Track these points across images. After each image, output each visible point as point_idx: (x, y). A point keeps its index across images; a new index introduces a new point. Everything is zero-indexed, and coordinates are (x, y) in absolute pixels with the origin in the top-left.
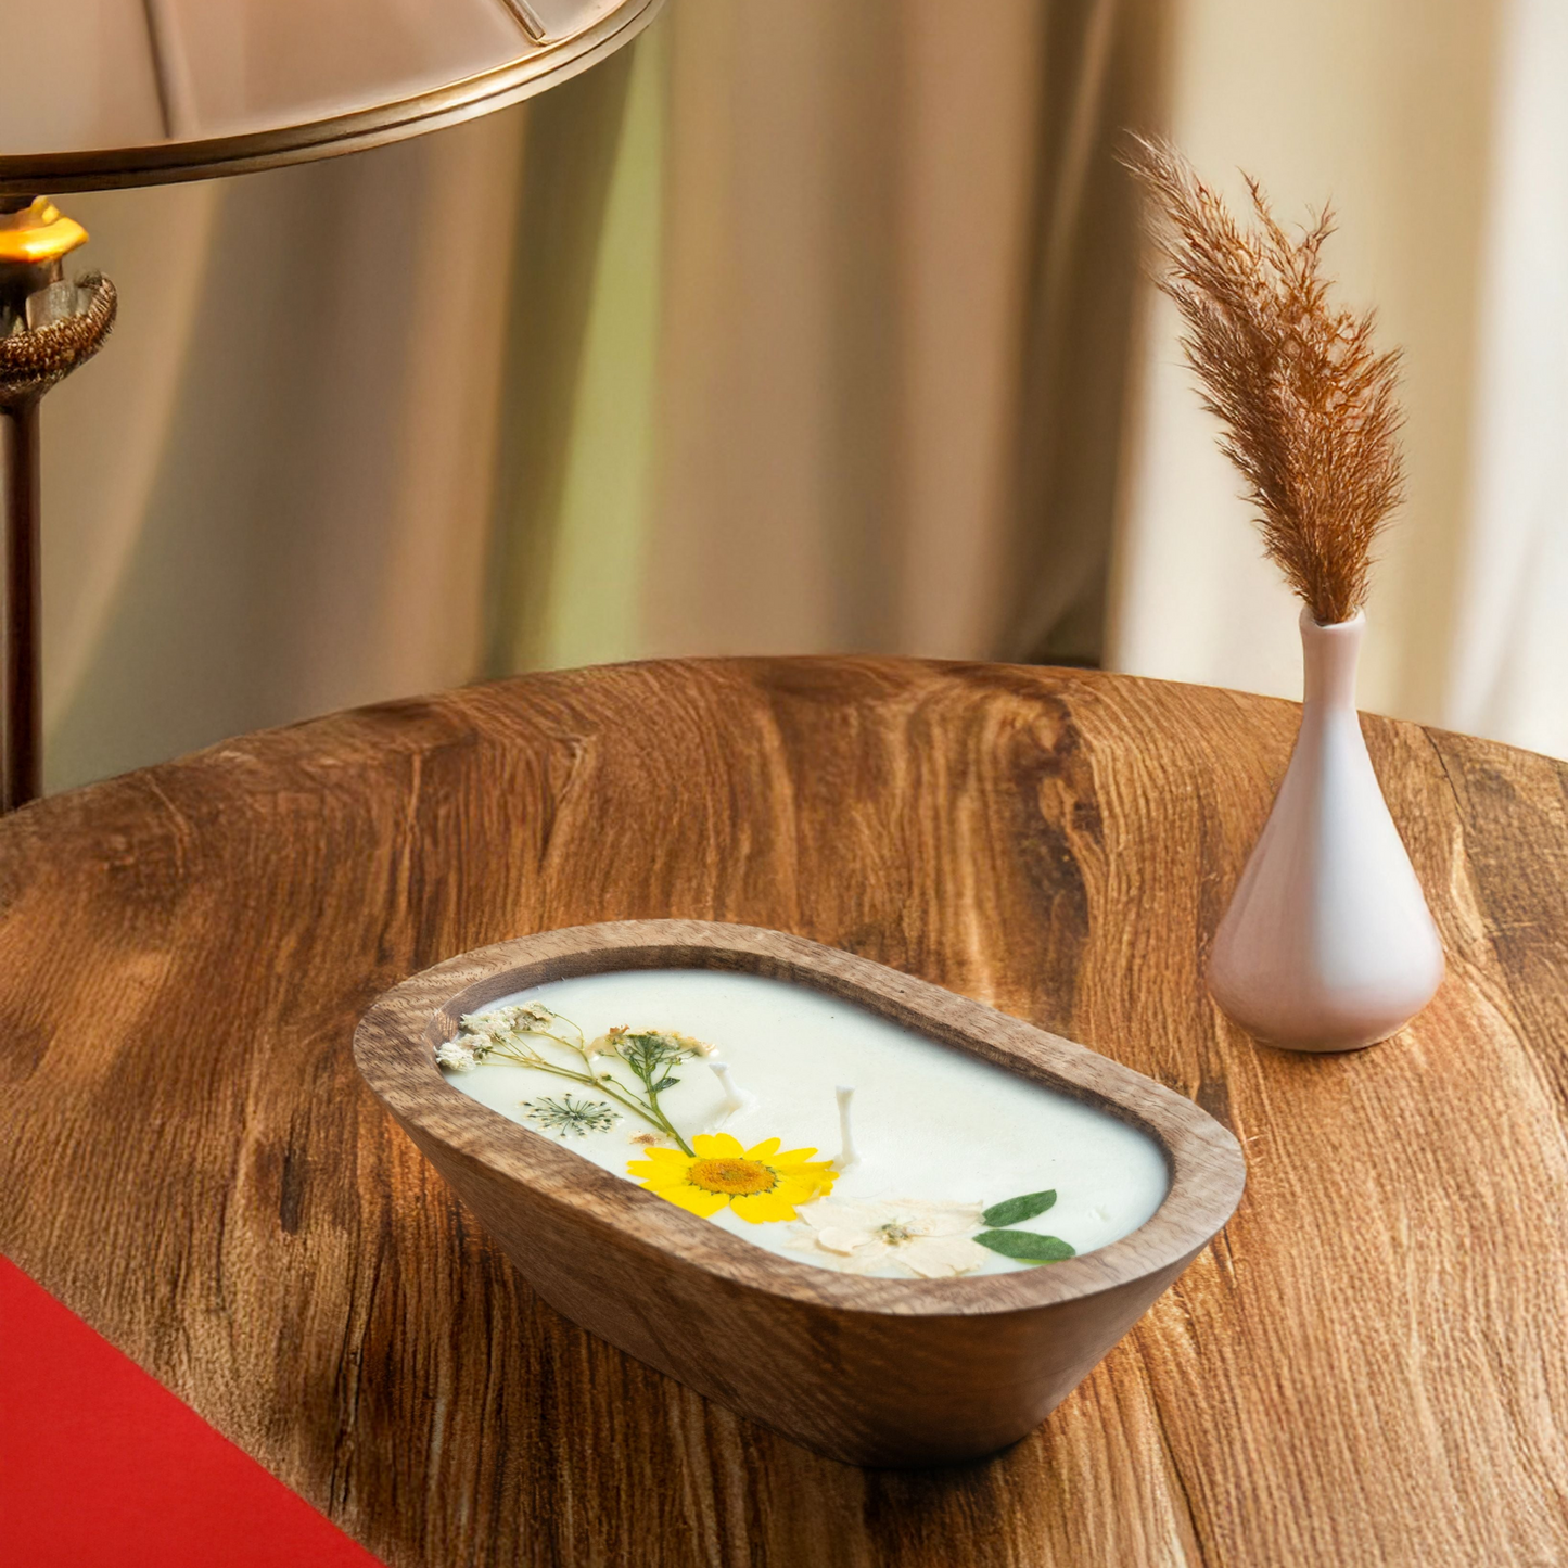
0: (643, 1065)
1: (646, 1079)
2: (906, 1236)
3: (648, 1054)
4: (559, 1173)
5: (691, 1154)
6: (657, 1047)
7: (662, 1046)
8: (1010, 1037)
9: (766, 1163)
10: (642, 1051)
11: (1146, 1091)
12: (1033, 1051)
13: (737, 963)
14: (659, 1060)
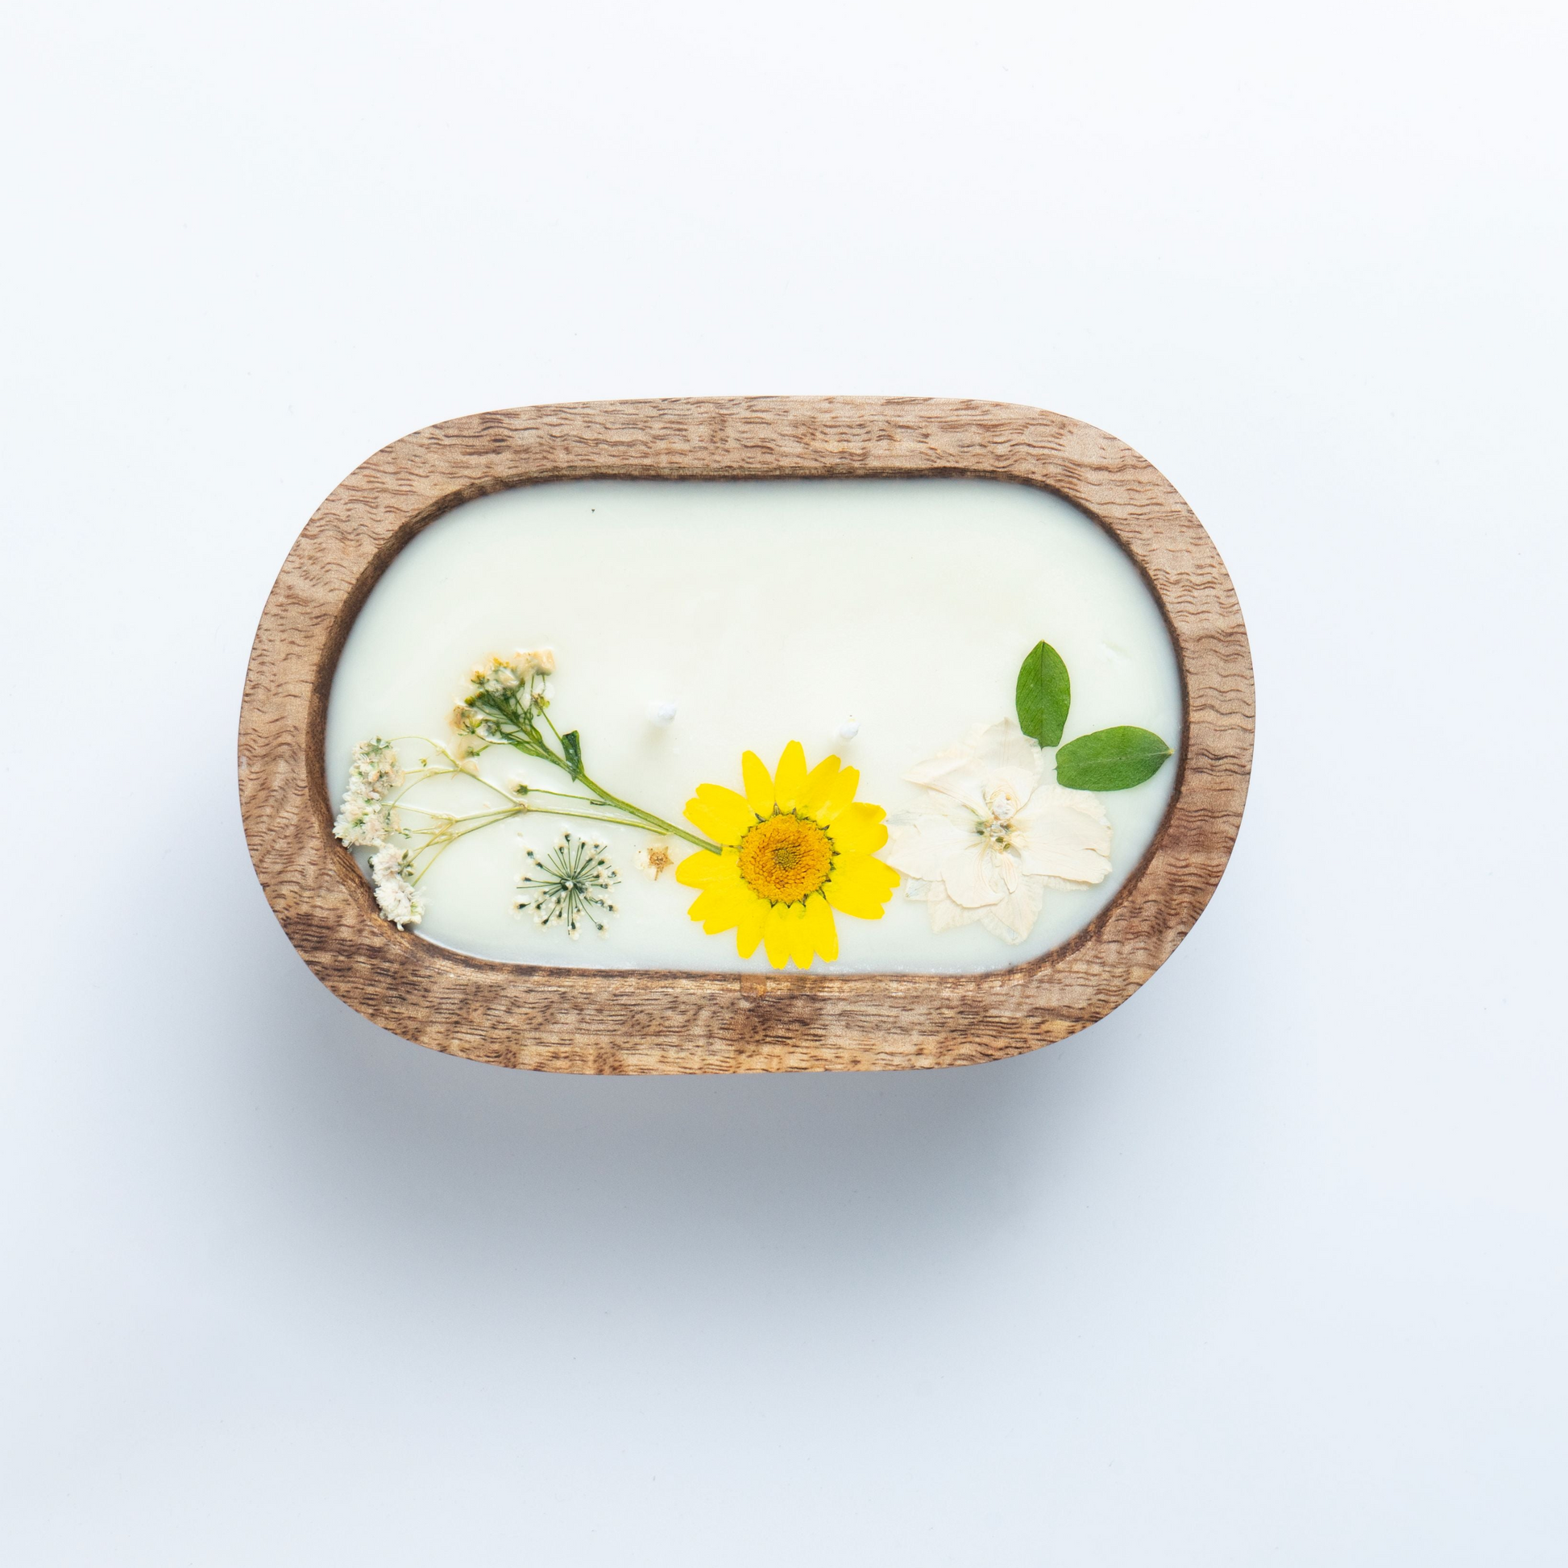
0: (522, 736)
1: (547, 754)
2: (1007, 827)
3: (514, 718)
4: (710, 1036)
5: (717, 850)
6: (507, 699)
7: (509, 695)
8: (798, 439)
9: (786, 806)
10: (501, 718)
11: (987, 428)
12: (834, 446)
13: (439, 509)
14: (528, 716)
